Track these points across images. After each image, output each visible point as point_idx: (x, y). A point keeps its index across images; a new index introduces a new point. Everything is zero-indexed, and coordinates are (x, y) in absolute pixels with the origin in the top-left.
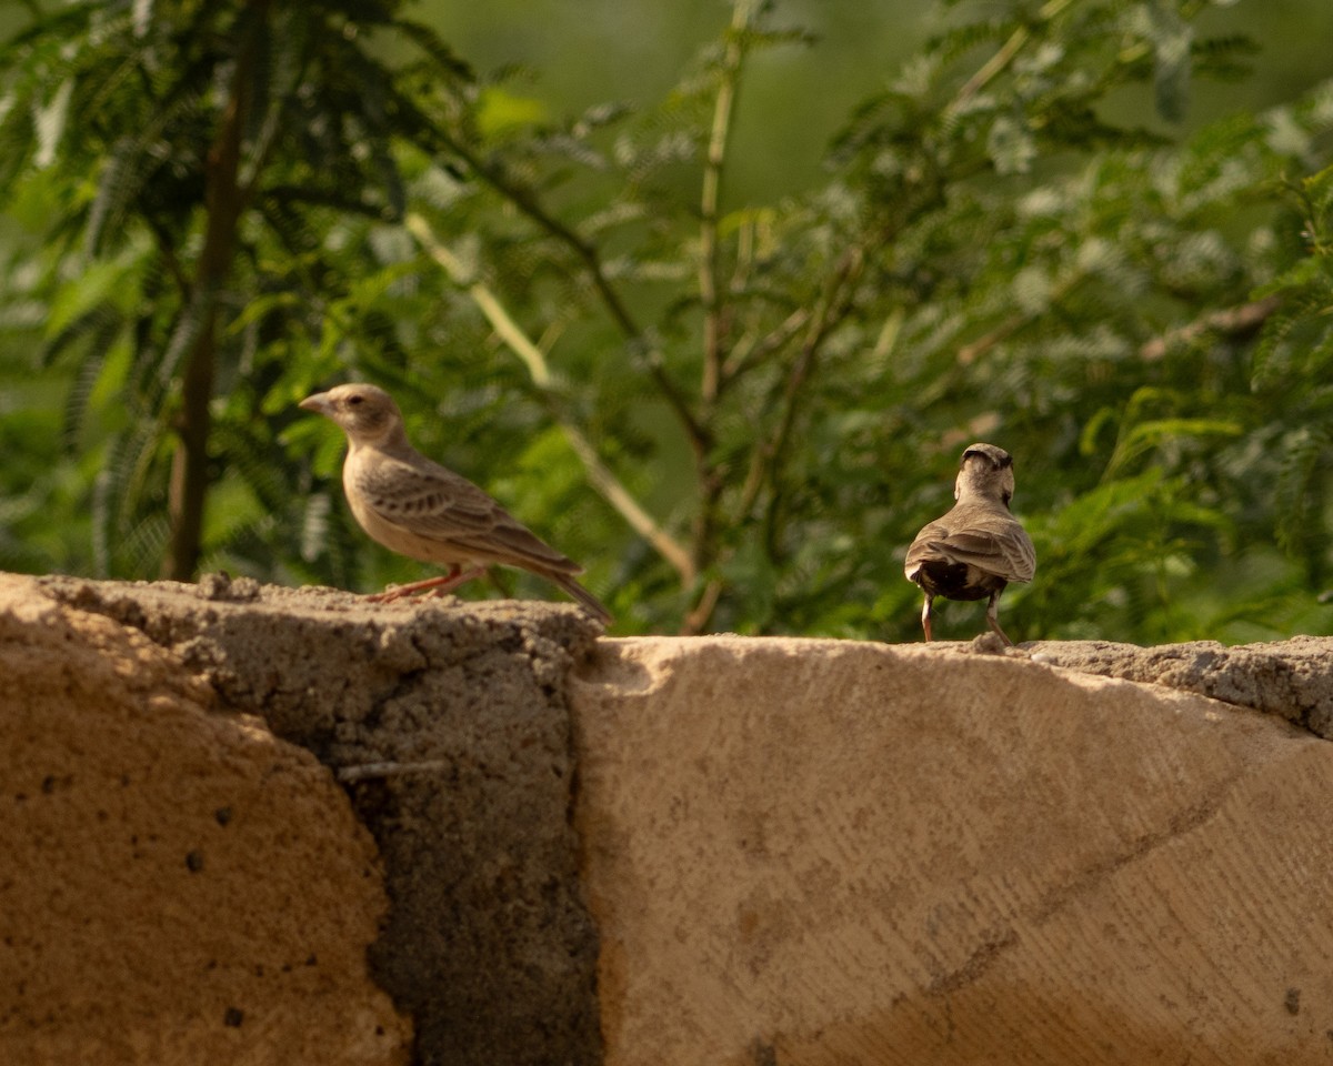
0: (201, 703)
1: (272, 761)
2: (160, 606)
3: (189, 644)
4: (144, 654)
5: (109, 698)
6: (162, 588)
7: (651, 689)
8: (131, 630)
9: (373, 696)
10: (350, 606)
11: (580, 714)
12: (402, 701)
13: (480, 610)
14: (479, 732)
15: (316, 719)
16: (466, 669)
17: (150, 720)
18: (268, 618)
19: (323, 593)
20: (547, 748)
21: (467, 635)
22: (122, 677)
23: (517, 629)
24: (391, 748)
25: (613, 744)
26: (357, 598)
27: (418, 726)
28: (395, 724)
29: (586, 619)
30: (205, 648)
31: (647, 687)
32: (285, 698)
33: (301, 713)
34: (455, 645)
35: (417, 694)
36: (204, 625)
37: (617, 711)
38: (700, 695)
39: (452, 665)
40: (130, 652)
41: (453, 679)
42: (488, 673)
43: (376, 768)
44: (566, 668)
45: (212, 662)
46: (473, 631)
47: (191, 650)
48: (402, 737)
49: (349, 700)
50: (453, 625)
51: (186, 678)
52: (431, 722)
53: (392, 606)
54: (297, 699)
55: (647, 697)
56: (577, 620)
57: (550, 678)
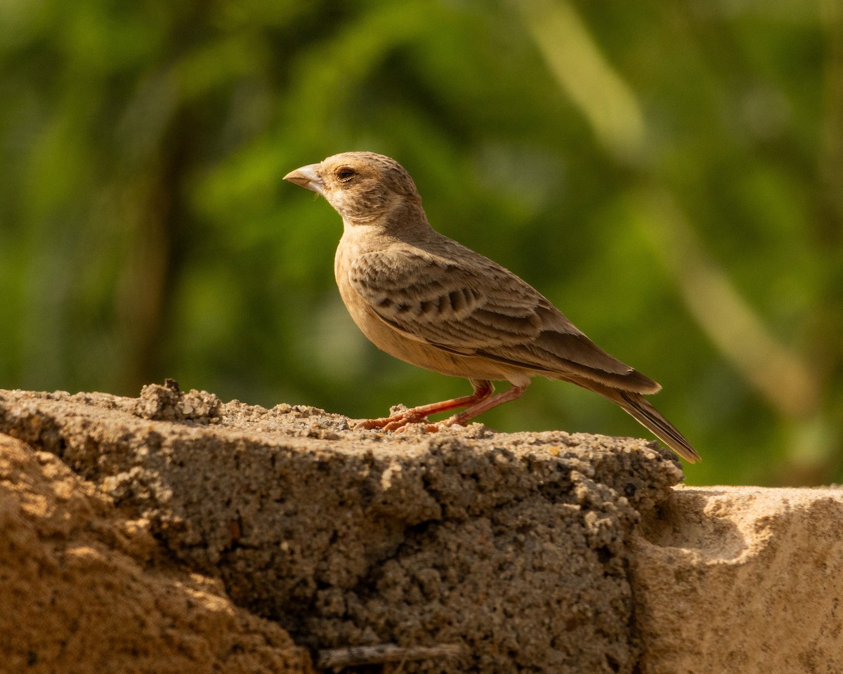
0: (137, 557)
1: (230, 637)
2: (85, 425)
3: (123, 476)
4: (62, 488)
5: (13, 547)
6: (88, 401)
7: (742, 558)
8: (46, 456)
9: (367, 556)
10: (341, 434)
11: (646, 588)
12: (407, 562)
13: (516, 444)
14: (509, 608)
15: (292, 583)
16: (494, 522)
17: (66, 578)
18: (231, 445)
19: (306, 415)
20: (600, 632)
21: (498, 477)
22: (33, 518)
23: (565, 470)
24: (391, 625)
25: (689, 630)
26: (351, 422)
27: (427, 597)
28: (398, 592)
29: (659, 459)
30: (143, 483)
31: (738, 554)
32: (249, 552)
33: (271, 574)
34: (481, 489)
35: (427, 554)
36: (144, 451)
37: (697, 585)
38: (809, 567)
39: (476, 517)
40: (43, 484)
41: (477, 534)
42: (524, 529)
43: (369, 651)
44: (630, 524)
45: (153, 502)
46: (505, 472)
47: (124, 484)
48: (406, 611)
49: (336, 559)
50: (478, 462)
51: (118, 523)
52: (446, 593)
53: (397, 435)
54: (266, 556)
55: (737, 566)
56: (647, 460)
57: (607, 537)
